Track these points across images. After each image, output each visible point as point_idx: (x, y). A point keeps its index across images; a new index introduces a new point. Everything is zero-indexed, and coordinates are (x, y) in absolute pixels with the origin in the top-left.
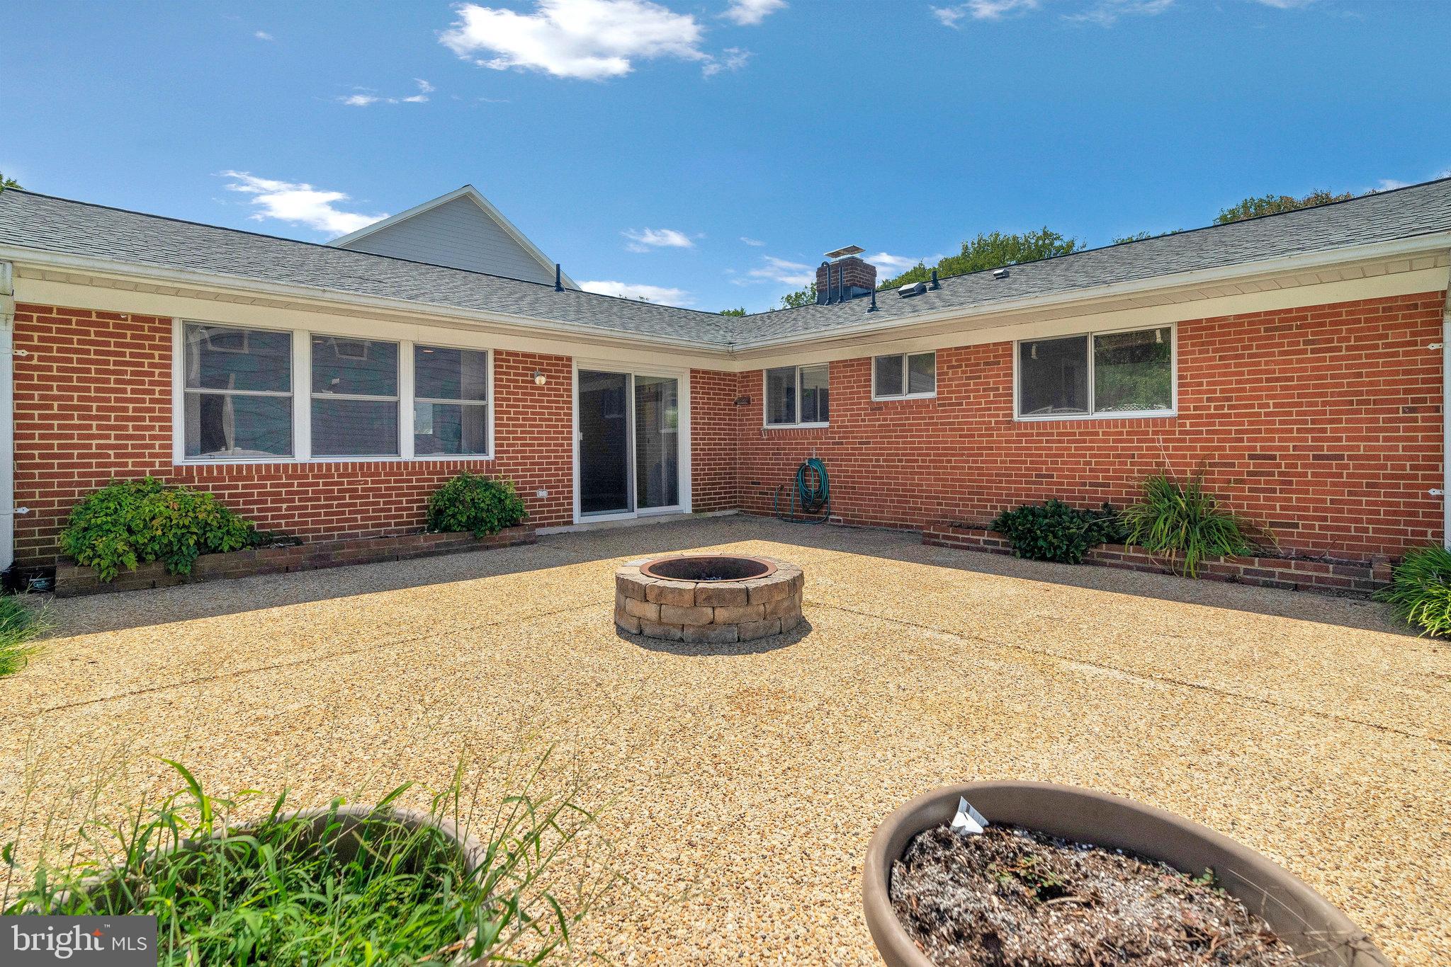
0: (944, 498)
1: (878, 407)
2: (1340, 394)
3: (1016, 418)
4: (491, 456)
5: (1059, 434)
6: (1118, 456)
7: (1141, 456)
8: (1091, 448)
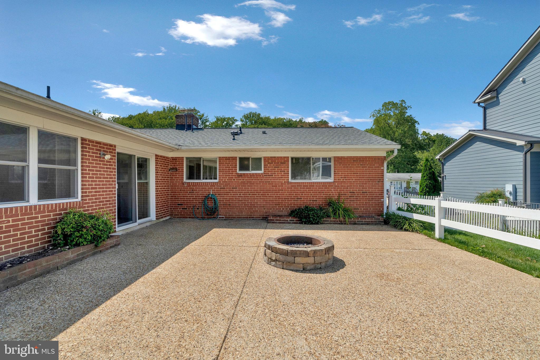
0: (266, 207)
1: (241, 175)
2: (367, 178)
3: (290, 181)
4: (80, 199)
5: (304, 186)
6: (320, 192)
7: (325, 192)
8: (312, 190)
